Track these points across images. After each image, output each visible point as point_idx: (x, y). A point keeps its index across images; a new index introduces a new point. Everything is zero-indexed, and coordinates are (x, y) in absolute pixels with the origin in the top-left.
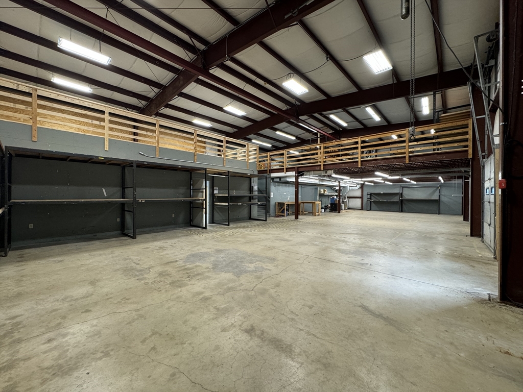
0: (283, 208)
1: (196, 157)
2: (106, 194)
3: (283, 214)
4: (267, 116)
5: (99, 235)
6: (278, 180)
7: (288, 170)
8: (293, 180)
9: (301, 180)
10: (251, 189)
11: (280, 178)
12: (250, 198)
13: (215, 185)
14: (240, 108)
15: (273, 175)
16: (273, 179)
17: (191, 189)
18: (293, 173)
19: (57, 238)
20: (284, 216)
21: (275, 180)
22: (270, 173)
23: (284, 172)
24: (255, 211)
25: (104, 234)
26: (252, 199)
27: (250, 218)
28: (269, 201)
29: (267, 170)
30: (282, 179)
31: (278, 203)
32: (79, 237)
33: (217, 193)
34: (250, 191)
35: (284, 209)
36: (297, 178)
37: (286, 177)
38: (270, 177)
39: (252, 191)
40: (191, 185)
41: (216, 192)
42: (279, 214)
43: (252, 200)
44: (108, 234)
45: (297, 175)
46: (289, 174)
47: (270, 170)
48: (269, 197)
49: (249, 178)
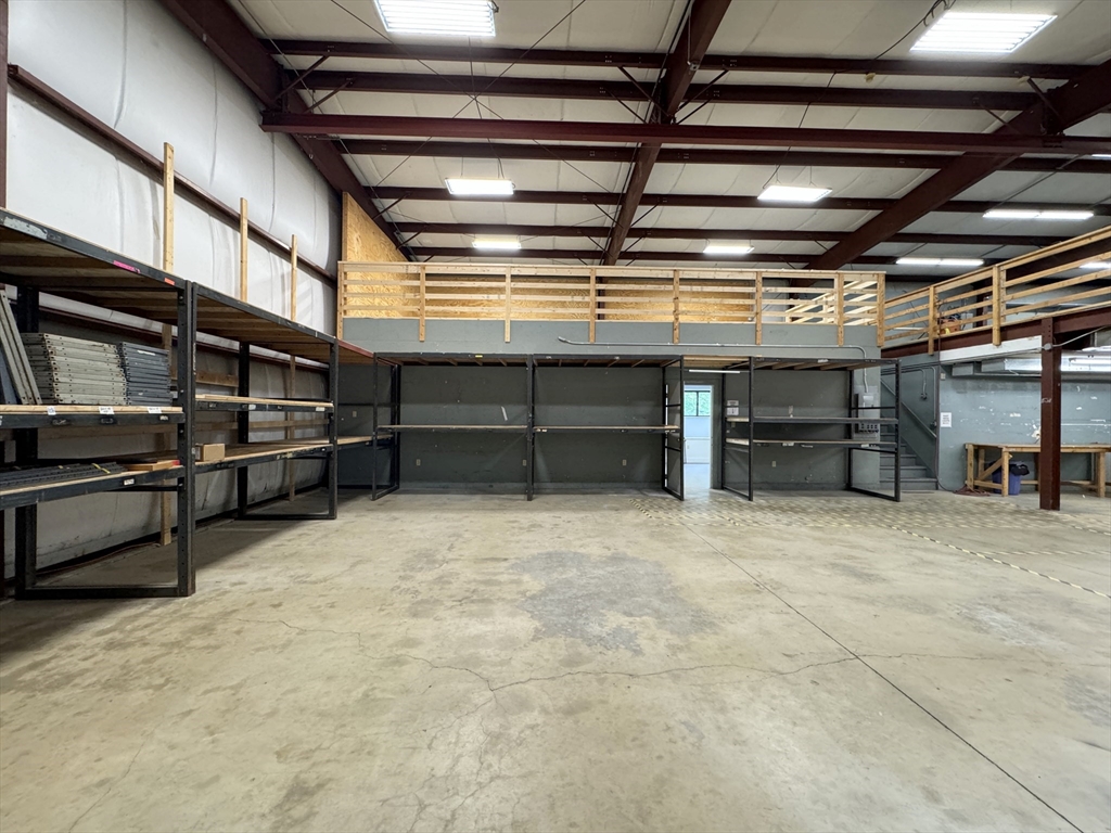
0: (995, 467)
1: (677, 331)
2: (506, 417)
3: (996, 486)
4: (925, 174)
5: (496, 486)
6: (969, 370)
7: (1010, 332)
8: (1036, 366)
9: (1070, 364)
10: (852, 403)
11: (977, 363)
12: (849, 431)
13: (727, 395)
14: (812, 184)
15: (948, 356)
16: (949, 368)
17: (664, 406)
18: (1035, 342)
19: (444, 484)
20: (998, 492)
21: (957, 372)
22: (936, 349)
23: (991, 342)
24: (870, 468)
25: (503, 485)
26: (857, 431)
27: (849, 487)
28: (934, 441)
29: (926, 342)
30: (985, 368)
31: (978, 449)
32: (470, 485)
33: (736, 413)
34: (850, 409)
35: (1000, 470)
36: (1051, 359)
37: (1001, 358)
38: (938, 364)
39: (857, 408)
40: (664, 396)
41: (730, 411)
42: (978, 483)
43: (855, 435)
44: (510, 485)
45: (1048, 346)
46: (1010, 346)
47: (936, 341)
48: (935, 428)
49: (846, 369)
